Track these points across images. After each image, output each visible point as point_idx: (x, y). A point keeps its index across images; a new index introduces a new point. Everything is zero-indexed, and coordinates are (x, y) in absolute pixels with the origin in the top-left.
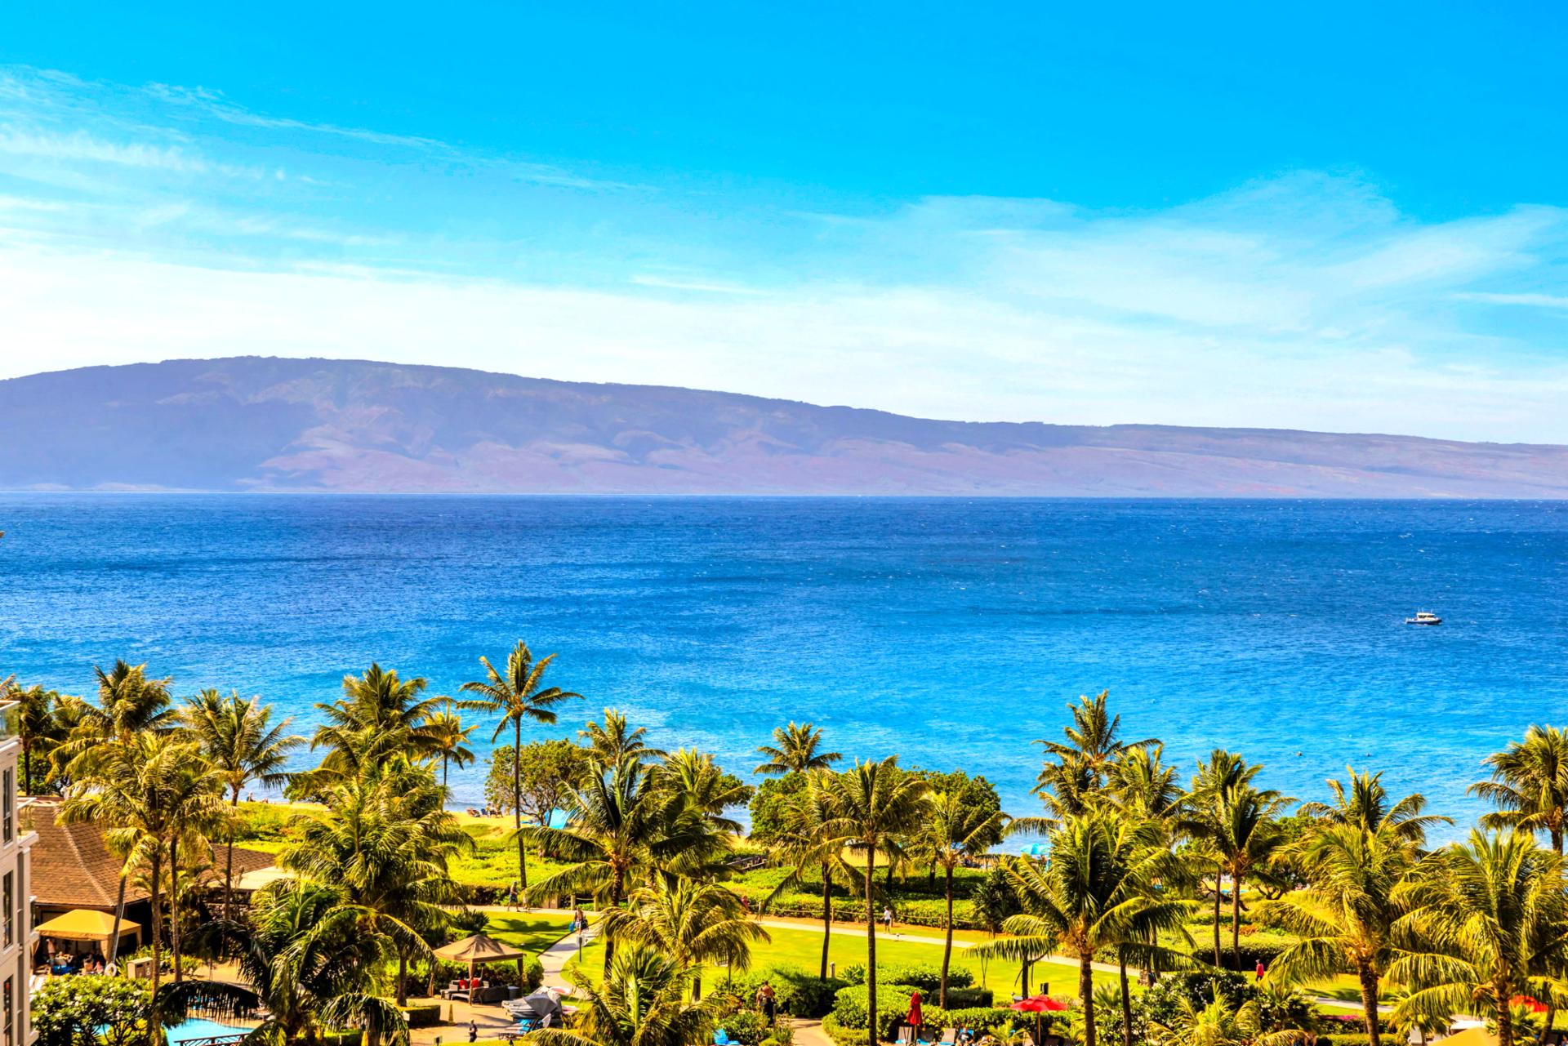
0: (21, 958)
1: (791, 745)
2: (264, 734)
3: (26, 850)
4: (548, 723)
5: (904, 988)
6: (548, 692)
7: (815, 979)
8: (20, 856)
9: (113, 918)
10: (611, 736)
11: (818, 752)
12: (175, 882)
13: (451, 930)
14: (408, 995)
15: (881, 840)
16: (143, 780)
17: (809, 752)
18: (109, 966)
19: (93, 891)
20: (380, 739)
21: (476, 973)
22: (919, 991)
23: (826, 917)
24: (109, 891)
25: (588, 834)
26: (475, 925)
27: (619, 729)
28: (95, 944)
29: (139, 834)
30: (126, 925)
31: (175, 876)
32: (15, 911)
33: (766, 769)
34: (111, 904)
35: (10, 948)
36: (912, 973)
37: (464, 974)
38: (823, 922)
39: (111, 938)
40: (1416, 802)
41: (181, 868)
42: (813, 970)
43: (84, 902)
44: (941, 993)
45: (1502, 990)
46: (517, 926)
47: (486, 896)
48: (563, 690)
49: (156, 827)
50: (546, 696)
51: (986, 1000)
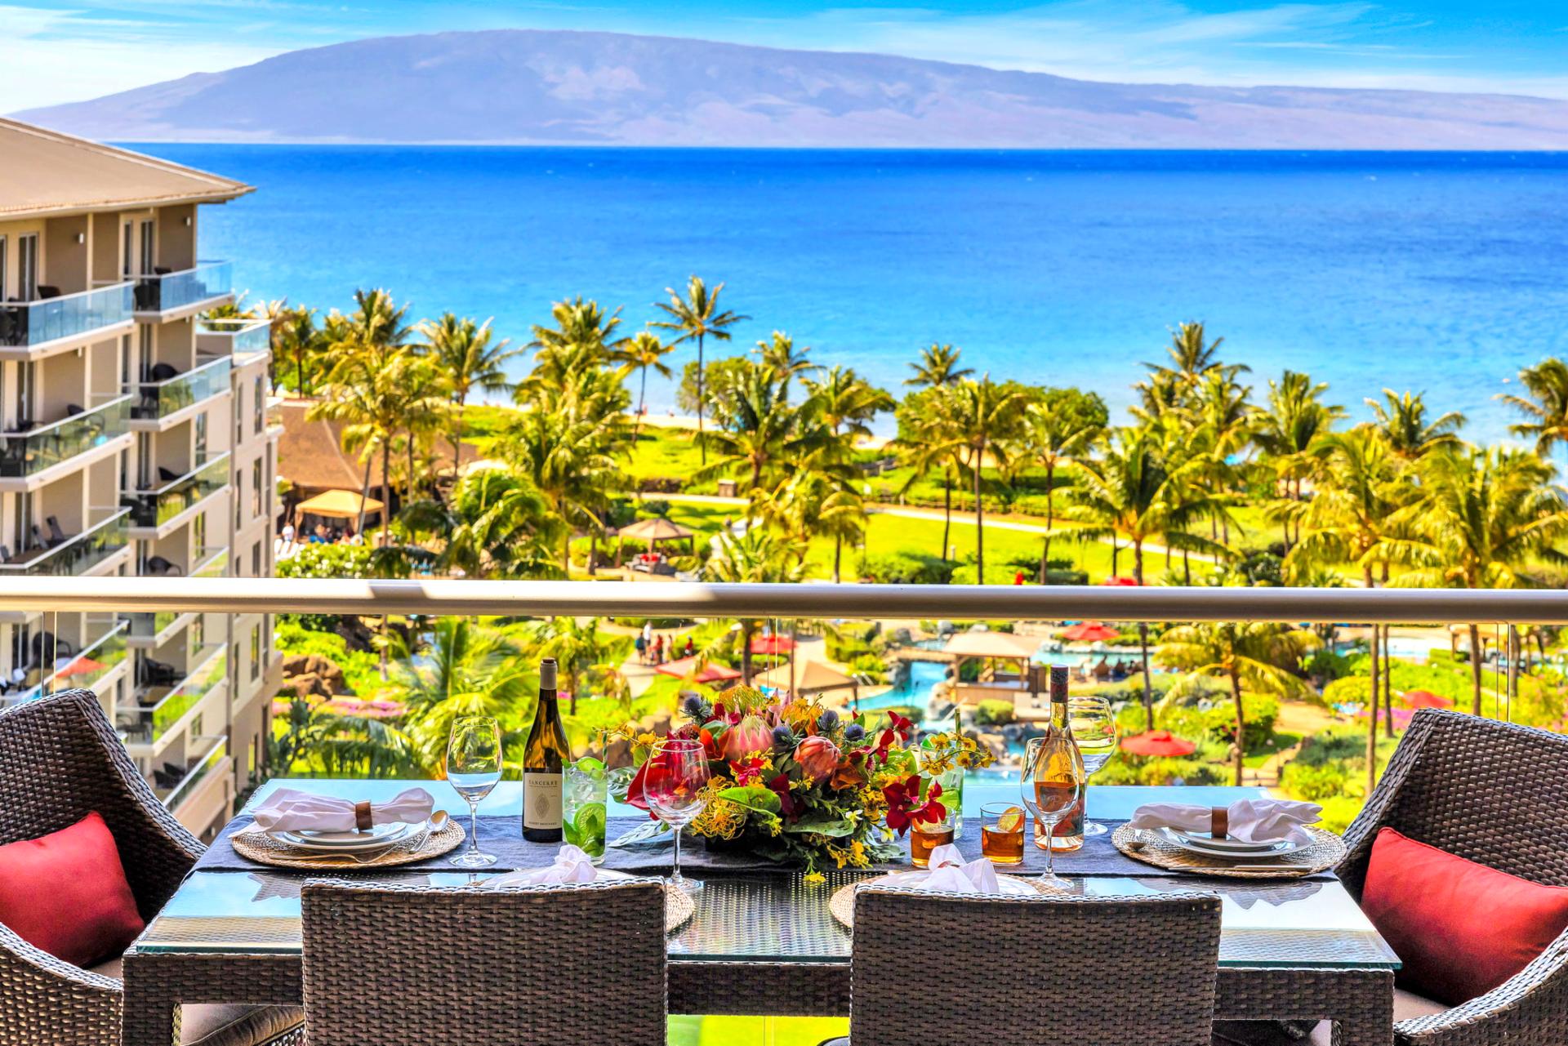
0: (268, 528)
1: (933, 362)
2: (488, 349)
3: (274, 441)
4: (725, 339)
5: (1013, 568)
6: (723, 316)
7: (937, 560)
8: (269, 446)
9: (359, 498)
10: (779, 353)
11: (955, 369)
12: (412, 471)
13: (640, 513)
14: (599, 566)
15: (988, 444)
16: (379, 384)
17: (948, 369)
18: (357, 537)
19: (347, 475)
20: (582, 351)
21: (655, 549)
22: (1026, 571)
23: (948, 508)
24: (359, 477)
25: (730, 434)
26: (661, 510)
27: (787, 348)
28: (347, 521)
29: (372, 430)
30: (372, 505)
31: (411, 464)
32: (264, 489)
33: (911, 382)
34: (361, 487)
35: (259, 518)
36: (1021, 557)
37: (645, 551)
38: (944, 511)
39: (360, 515)
40: (1458, 420)
41: (417, 459)
42: (938, 552)
43: (339, 485)
44: (1042, 574)
45: (1471, 574)
46: (692, 512)
47: (673, 487)
48: (736, 314)
49: (388, 424)
50: (721, 320)
51: (1084, 580)
